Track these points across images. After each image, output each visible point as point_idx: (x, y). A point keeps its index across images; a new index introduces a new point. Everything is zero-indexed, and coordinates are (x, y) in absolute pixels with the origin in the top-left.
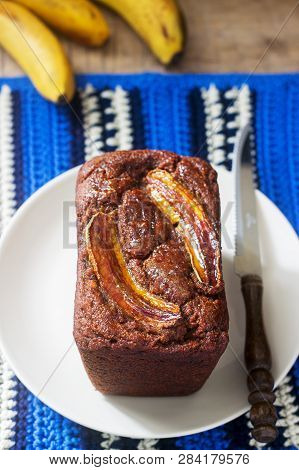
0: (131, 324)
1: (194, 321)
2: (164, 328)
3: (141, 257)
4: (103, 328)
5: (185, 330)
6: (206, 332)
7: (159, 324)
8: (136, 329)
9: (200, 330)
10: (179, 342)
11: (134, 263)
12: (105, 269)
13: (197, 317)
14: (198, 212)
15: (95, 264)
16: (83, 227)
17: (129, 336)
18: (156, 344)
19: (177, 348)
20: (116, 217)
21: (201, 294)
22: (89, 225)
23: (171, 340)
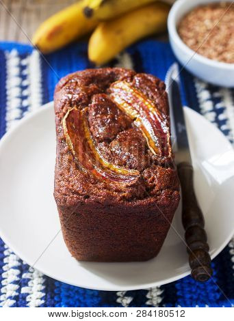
1: (152, 182)
2: (127, 186)
3: (107, 141)
4: (78, 186)
5: (143, 189)
6: (161, 190)
7: (123, 185)
8: (105, 188)
9: (156, 188)
10: (140, 198)
11: (102, 145)
13: (154, 179)
15: (70, 144)
16: (60, 120)
17: (99, 193)
18: (121, 199)
19: (139, 202)
20: (87, 113)
21: (156, 164)
22: (66, 116)
23: (133, 197)
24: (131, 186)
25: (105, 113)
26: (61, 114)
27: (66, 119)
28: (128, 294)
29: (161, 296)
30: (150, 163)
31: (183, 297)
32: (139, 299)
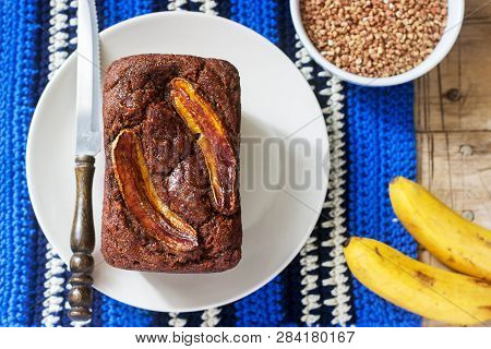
0: (152, 246)
1: (209, 243)
2: (182, 252)
3: (164, 174)
6: (220, 252)
7: (178, 246)
8: (157, 251)
9: (215, 250)
10: (196, 262)
11: (157, 179)
12: (129, 188)
13: (212, 239)
14: (218, 126)
15: (120, 184)
18: (174, 265)
19: (194, 267)
20: (141, 132)
23: (188, 261)
28: (181, 316)
29: (218, 316)
31: (242, 318)
32: (194, 319)
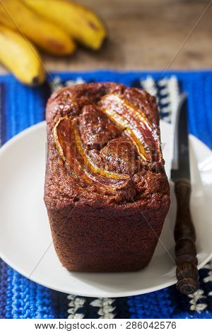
0: (90, 188)
1: (142, 186)
2: (117, 190)
3: (98, 148)
4: (68, 189)
5: (133, 192)
6: (152, 194)
7: (113, 188)
8: (95, 191)
9: (147, 192)
10: (131, 202)
11: (92, 152)
13: (144, 183)
15: (61, 150)
16: (51, 129)
17: (89, 196)
18: (111, 202)
19: (129, 205)
20: (78, 123)
21: (147, 169)
22: (57, 125)
23: (123, 200)
24: (121, 189)
25: (95, 123)
26: (52, 124)
27: (57, 127)
30: (140, 168)
